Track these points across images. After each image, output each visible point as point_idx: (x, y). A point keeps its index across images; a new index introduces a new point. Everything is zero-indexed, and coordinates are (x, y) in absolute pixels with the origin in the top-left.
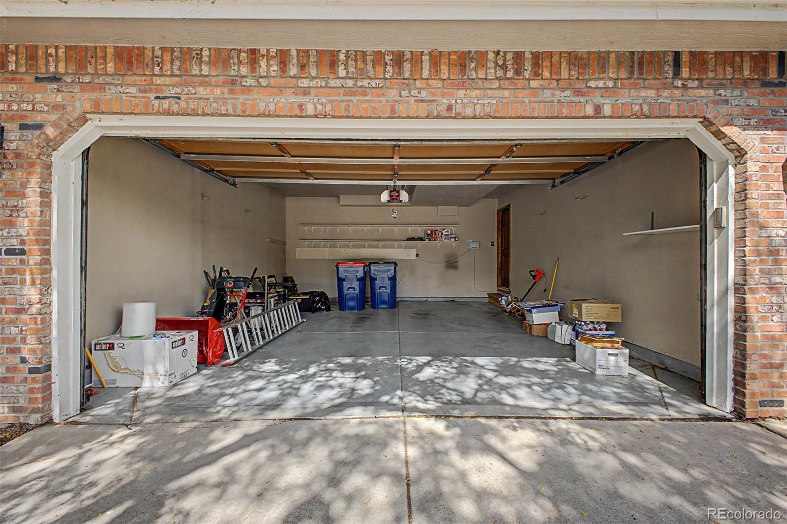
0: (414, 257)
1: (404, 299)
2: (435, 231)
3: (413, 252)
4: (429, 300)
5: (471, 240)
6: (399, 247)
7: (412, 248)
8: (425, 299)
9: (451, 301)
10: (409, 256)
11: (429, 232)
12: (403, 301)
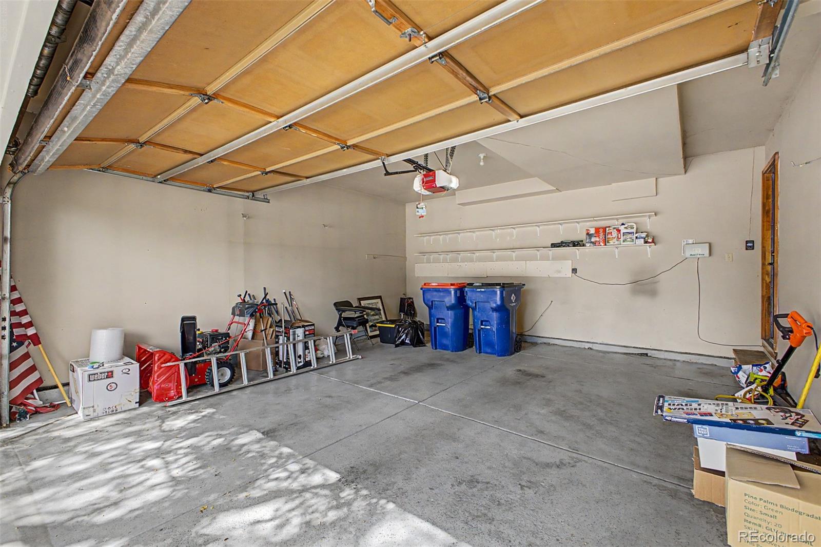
0: (570, 274)
1: (552, 341)
2: (605, 229)
3: (567, 266)
4: (595, 347)
5: (691, 241)
6: (544, 258)
7: (565, 258)
8: (587, 346)
9: (642, 354)
10: (559, 272)
11: (592, 231)
12: (549, 344)
